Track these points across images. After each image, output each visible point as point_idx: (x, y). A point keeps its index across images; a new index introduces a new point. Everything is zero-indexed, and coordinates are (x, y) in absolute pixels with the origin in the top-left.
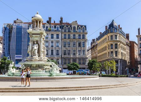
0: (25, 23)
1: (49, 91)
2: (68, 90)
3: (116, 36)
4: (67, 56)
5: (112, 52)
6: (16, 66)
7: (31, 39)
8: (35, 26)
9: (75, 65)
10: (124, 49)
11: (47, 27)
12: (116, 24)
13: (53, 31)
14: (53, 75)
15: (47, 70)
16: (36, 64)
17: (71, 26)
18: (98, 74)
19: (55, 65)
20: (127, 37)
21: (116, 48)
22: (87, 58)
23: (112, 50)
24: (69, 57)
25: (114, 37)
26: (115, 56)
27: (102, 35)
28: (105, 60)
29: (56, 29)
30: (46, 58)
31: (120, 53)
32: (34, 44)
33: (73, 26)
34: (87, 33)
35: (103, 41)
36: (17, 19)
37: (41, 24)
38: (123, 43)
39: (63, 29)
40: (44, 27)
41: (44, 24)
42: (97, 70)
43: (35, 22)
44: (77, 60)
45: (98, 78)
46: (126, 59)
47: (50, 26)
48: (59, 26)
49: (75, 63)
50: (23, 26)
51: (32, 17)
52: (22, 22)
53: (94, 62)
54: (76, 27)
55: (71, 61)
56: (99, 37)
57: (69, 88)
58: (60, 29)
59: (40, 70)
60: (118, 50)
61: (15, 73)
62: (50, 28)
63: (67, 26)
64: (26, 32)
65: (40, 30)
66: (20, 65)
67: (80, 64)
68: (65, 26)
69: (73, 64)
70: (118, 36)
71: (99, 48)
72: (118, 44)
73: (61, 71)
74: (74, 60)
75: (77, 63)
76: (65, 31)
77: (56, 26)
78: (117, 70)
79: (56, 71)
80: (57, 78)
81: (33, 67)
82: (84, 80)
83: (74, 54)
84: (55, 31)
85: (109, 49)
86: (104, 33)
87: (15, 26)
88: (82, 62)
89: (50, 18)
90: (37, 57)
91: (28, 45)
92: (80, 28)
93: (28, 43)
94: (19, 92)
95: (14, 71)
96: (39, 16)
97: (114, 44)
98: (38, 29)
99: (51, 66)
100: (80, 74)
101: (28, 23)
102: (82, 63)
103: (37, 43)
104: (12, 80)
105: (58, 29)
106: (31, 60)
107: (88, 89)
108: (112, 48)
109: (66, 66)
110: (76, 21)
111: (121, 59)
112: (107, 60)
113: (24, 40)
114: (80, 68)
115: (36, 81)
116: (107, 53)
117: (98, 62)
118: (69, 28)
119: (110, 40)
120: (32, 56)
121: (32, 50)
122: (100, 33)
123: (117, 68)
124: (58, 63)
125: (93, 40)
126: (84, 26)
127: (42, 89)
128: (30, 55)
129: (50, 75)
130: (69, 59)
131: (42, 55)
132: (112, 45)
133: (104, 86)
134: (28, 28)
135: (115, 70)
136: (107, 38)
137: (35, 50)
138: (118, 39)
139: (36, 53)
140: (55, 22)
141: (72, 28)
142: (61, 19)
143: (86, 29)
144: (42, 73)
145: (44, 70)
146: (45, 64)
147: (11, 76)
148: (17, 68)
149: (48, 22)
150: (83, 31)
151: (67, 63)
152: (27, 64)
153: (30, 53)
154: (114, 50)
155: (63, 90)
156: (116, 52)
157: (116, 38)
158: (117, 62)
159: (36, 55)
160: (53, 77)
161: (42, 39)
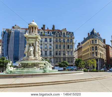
0: (22, 29)
1: (43, 85)
2: (59, 84)
3: (96, 41)
4: (58, 56)
5: (93, 53)
6: (14, 64)
7: (27, 42)
8: (31, 32)
9: (65, 63)
10: (102, 51)
11: (41, 33)
12: (96, 32)
13: (47, 35)
14: (47, 71)
15: (41, 68)
16: (32, 63)
17: (61, 33)
18: (83, 70)
19: (48, 63)
20: (104, 41)
21: (96, 49)
22: (74, 57)
23: (93, 51)
24: (60, 56)
25: (94, 41)
26: (95, 56)
27: (85, 40)
28: (88, 59)
29: (49, 34)
30: (41, 58)
31: (99, 53)
32: (30, 46)
33: (63, 32)
34: (74, 38)
35: (86, 45)
36: (15, 25)
37: (37, 30)
38: (101, 46)
39: (55, 34)
40: (39, 33)
41: (39, 30)
42: (82, 66)
43: (31, 28)
44: (67, 59)
45: (83, 73)
46: (104, 58)
47: (44, 32)
48: (51, 32)
49: (65, 62)
50: (21, 31)
51: (29, 24)
52: (19, 28)
53: (79, 60)
54: (66, 33)
55: (62, 60)
56: (83, 41)
57: (59, 82)
58: (53, 34)
59: (35, 67)
60: (98, 51)
61: (12, 71)
62: (44, 33)
63: (58, 32)
64: (23, 36)
65: (36, 34)
66: (17, 64)
67: (69, 62)
68: (57, 32)
69: (63, 62)
70: (97, 41)
71: (83, 50)
72: (98, 47)
73: (53, 68)
74: (64, 59)
75: (66, 62)
76: (57, 36)
77: (50, 32)
78: (97, 66)
79: (49, 68)
80: (50, 74)
81: (29, 65)
82: (72, 75)
83: (64, 54)
84: (49, 36)
85: (91, 50)
86: (87, 38)
87: (13, 30)
88: (70, 60)
89: (44, 26)
90: (33, 57)
91: (25, 47)
92: (68, 34)
93: (25, 46)
94: (16, 87)
95: (12, 69)
96: (34, 24)
97: (94, 47)
98: (34, 34)
99: (45, 64)
100: (69, 70)
101: (25, 29)
102: (70, 62)
103: (33, 45)
104: (10, 77)
105: (51, 34)
106: (28, 60)
107: (75, 82)
108: (93, 50)
109: (57, 64)
110: (65, 29)
111: (100, 58)
112: (90, 59)
113: (21, 43)
114: (69, 66)
115: (32, 77)
116: (90, 53)
117: (83, 61)
118: (60, 34)
119: (91, 43)
120: (28, 56)
121: (28, 51)
122: (84, 38)
123: (97, 64)
124: (51, 62)
125: (79, 44)
126: (72, 32)
127: (37, 83)
128: (27, 55)
129: (44, 71)
130: (60, 58)
131: (37, 55)
132: (93, 47)
133: (87, 79)
134: (25, 33)
135: (95, 66)
136: (89, 42)
137: (31, 51)
138: (97, 43)
139: (32, 54)
140: (48, 29)
141: (63, 34)
142: (54, 26)
143: (73, 35)
144: (37, 70)
145: (39, 67)
146: (39, 63)
147: (9, 73)
148: (15, 67)
149: (42, 28)
150: (71, 37)
151: (58, 62)
152: (24, 63)
153: (26, 54)
154: (94, 51)
155: (55, 84)
156: (96, 53)
157: (96, 42)
158: (97, 60)
159: (32, 56)
160: (47, 73)
161: (37, 42)
